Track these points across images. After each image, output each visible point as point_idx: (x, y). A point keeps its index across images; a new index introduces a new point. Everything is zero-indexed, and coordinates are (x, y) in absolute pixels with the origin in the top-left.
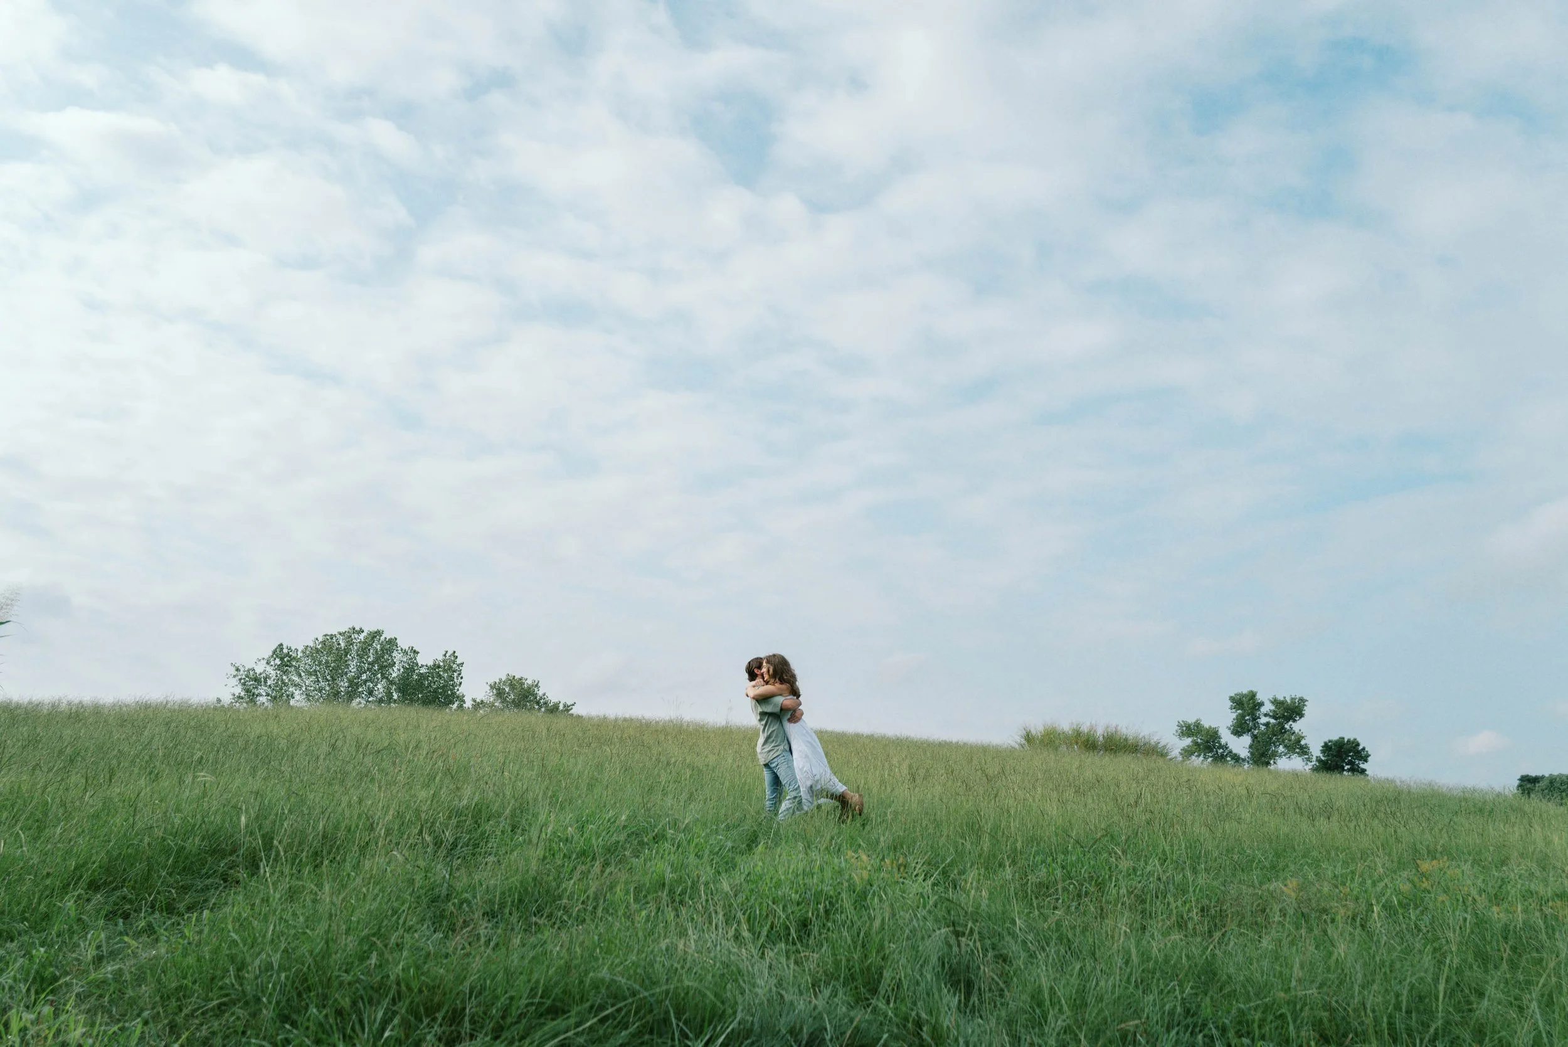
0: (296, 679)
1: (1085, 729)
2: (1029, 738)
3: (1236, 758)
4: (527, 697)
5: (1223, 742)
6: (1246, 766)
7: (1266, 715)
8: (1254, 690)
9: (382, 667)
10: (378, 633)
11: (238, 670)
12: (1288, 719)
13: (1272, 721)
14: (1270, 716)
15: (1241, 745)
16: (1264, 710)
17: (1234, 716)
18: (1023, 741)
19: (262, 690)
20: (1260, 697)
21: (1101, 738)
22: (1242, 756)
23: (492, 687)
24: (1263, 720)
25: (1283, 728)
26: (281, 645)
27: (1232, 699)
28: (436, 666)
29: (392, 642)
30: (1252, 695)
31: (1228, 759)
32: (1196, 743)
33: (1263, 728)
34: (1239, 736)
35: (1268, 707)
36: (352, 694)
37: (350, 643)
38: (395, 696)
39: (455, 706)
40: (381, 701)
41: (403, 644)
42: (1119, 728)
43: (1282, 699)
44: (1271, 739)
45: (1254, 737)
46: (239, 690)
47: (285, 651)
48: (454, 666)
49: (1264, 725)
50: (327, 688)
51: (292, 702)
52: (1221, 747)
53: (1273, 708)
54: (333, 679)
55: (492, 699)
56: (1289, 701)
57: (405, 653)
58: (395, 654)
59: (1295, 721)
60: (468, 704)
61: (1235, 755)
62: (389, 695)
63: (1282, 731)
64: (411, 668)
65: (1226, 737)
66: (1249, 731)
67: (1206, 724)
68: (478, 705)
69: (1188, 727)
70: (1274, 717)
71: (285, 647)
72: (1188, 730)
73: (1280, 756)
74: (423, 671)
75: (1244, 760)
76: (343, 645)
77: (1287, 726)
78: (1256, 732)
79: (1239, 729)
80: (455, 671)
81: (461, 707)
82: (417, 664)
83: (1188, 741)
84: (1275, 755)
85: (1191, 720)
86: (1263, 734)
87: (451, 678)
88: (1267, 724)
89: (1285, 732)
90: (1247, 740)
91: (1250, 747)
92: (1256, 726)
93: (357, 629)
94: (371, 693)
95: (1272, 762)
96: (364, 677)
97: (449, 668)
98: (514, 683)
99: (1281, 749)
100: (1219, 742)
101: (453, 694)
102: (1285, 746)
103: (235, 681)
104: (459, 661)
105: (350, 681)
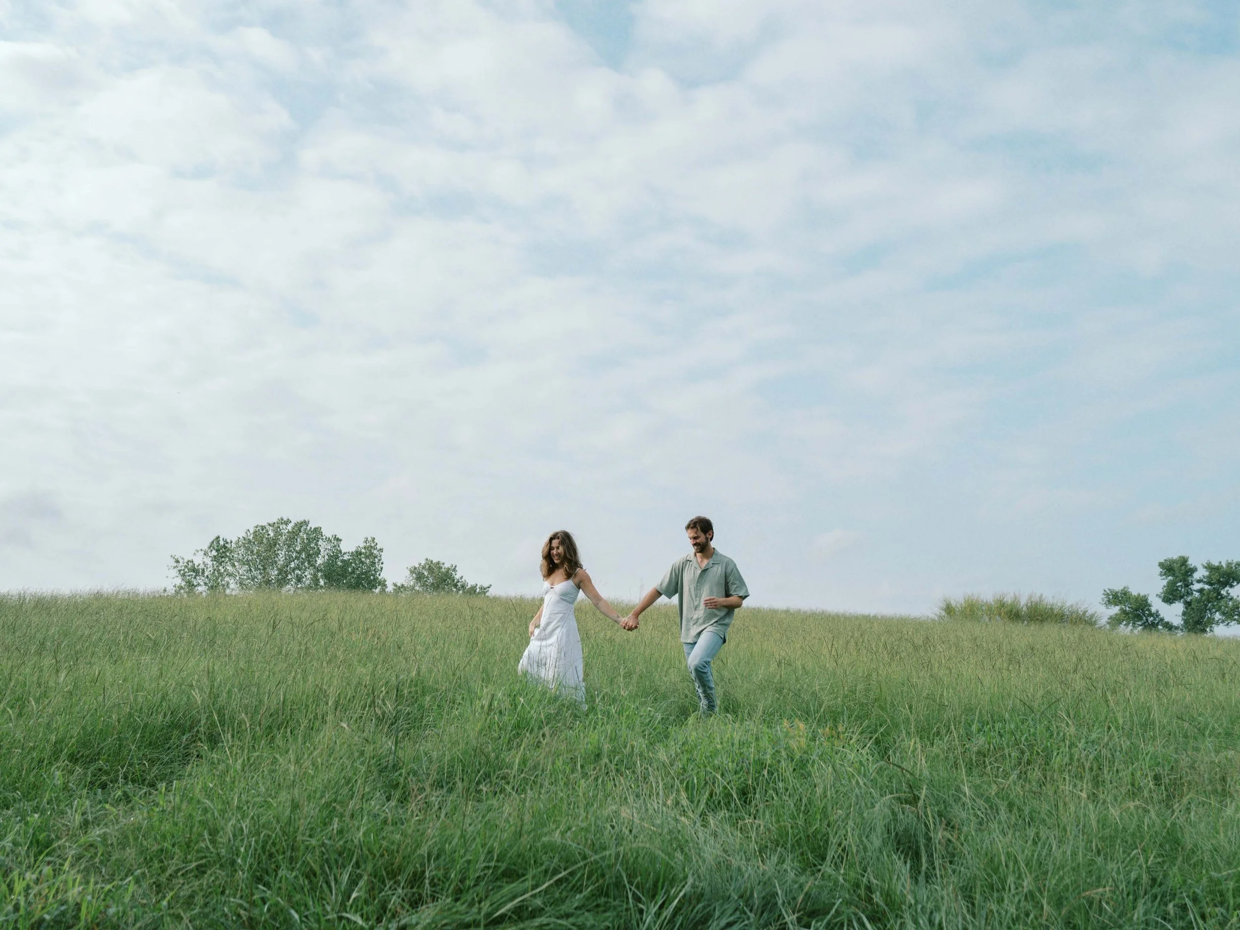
0: (230, 568)
1: (1008, 600)
2: (949, 609)
3: (1169, 627)
4: (445, 581)
5: (1153, 610)
6: (1180, 634)
7: (1199, 581)
8: (1185, 555)
9: (309, 556)
10: (306, 523)
11: (178, 562)
12: (1225, 584)
13: (1207, 587)
14: (1204, 582)
15: (1174, 613)
16: (1197, 576)
17: (1165, 582)
18: (943, 613)
19: (200, 580)
20: (1192, 563)
21: (1025, 609)
22: (1175, 624)
23: (412, 572)
24: (1197, 586)
25: (1219, 594)
26: (218, 537)
27: (1161, 565)
28: (358, 553)
29: (317, 530)
30: (1184, 561)
31: (1160, 627)
32: (1124, 612)
33: (1197, 595)
34: (1171, 603)
35: (1201, 573)
36: (282, 581)
37: (278, 533)
38: (322, 583)
39: (377, 591)
40: (309, 587)
41: (327, 533)
42: (1044, 596)
43: (1217, 564)
44: (1206, 606)
45: (1188, 604)
46: (179, 581)
47: (222, 543)
48: (375, 552)
49: (1198, 591)
50: (260, 577)
51: (228, 592)
52: (1151, 615)
53: (1207, 574)
54: (265, 569)
55: (412, 583)
56: (1224, 566)
57: (329, 540)
58: (320, 542)
59: (1232, 586)
60: (390, 588)
61: (1168, 623)
62: (316, 580)
63: (1219, 597)
64: (335, 555)
65: (1157, 605)
66: (1181, 597)
67: (1134, 591)
68: (399, 589)
69: (1115, 595)
70: (1210, 584)
71: (221, 539)
72: (1115, 598)
73: (1217, 623)
74: (346, 557)
75: (1177, 628)
76: (272, 534)
77: (1223, 592)
78: (1189, 599)
79: (1170, 597)
80: (376, 557)
81: (384, 590)
82: (341, 552)
83: (1115, 610)
84: (1211, 622)
85: (1118, 587)
86: (1198, 601)
87: (373, 563)
88: (1201, 591)
89: (1222, 598)
90: (1178, 607)
91: (1184, 614)
92: (1189, 593)
93: (285, 519)
94: (299, 579)
95: (1208, 629)
96: (292, 565)
97: (370, 554)
98: (433, 567)
99: (1218, 616)
100: (1149, 610)
101: (375, 579)
102: (1223, 614)
103: (175, 572)
104: (378, 547)
105: (280, 571)
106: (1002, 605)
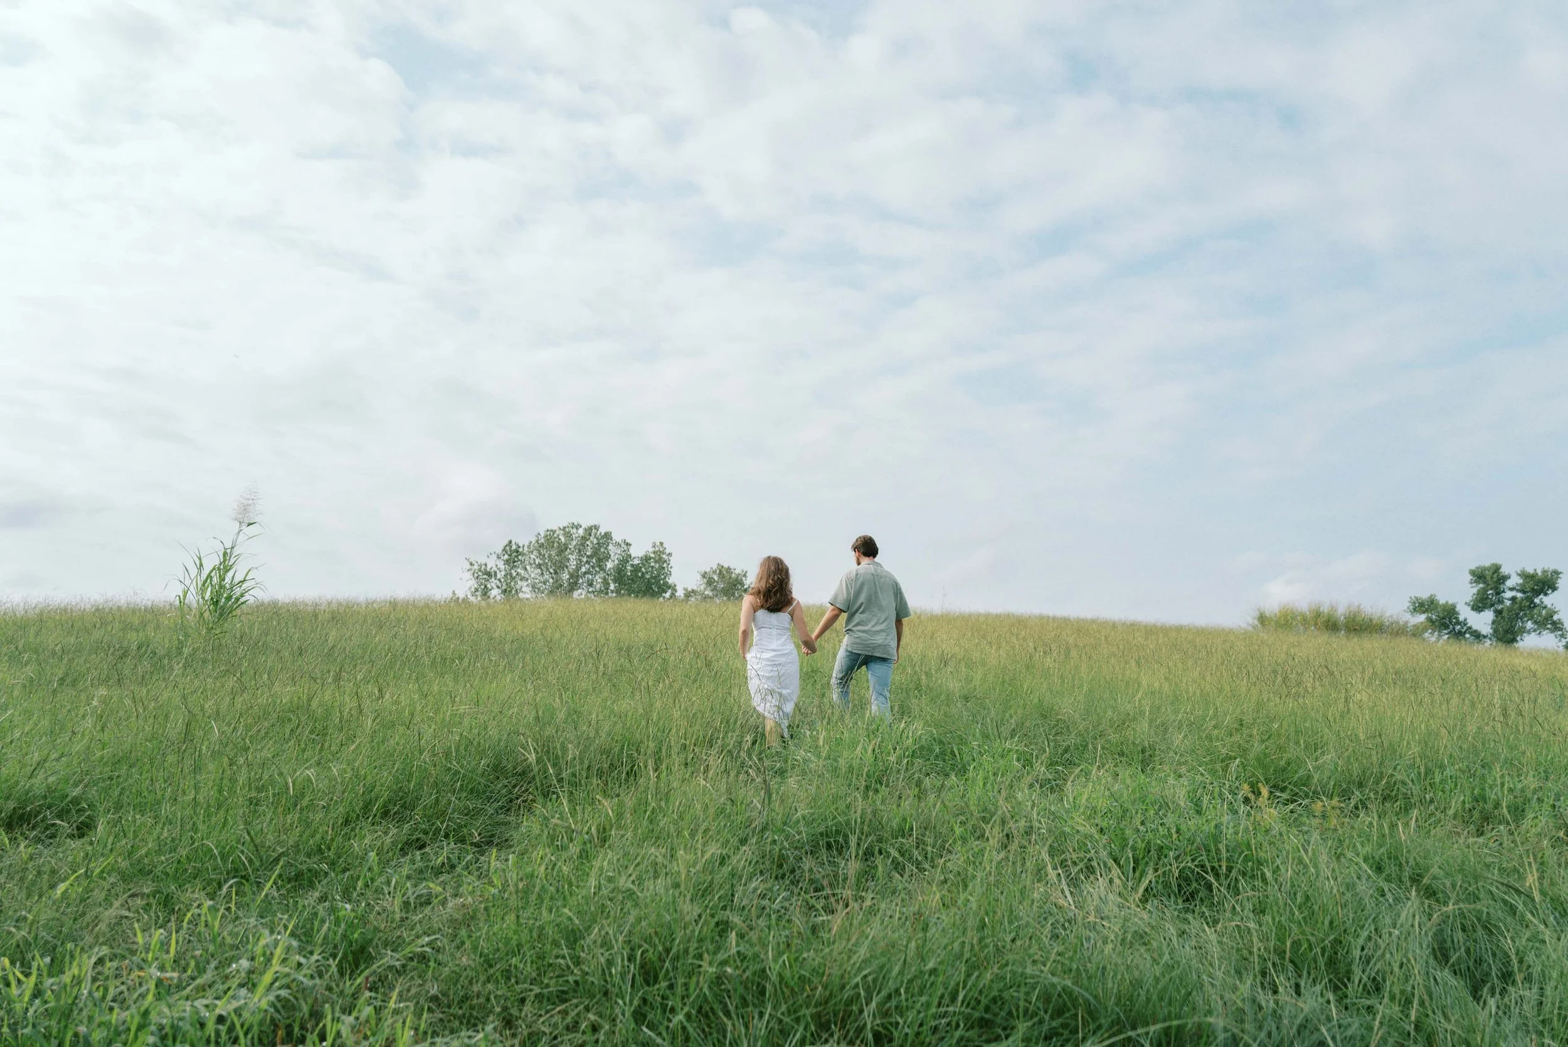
0: (522, 572)
1: (1325, 609)
2: (1262, 619)
3: (1478, 636)
4: (735, 585)
5: (1461, 618)
6: (1488, 642)
7: (1511, 589)
8: (1499, 562)
9: (600, 560)
10: (596, 528)
11: (471, 564)
12: (1538, 593)
13: (1519, 595)
14: (1517, 590)
15: (1483, 621)
16: (1509, 583)
17: (1475, 590)
18: (1256, 622)
19: (493, 583)
20: (1504, 570)
21: (1342, 618)
22: (1484, 632)
23: (704, 576)
24: (1509, 594)
25: (1532, 602)
26: (510, 542)
27: (1473, 573)
28: (648, 558)
29: (608, 536)
30: (1496, 569)
31: (1467, 636)
32: (1430, 620)
33: (1508, 603)
34: (1480, 611)
35: (1514, 581)
36: (573, 586)
37: (568, 535)
38: (612, 587)
39: (668, 595)
40: (601, 591)
41: (617, 537)
42: (1362, 607)
43: (1532, 572)
44: (1517, 614)
45: (1498, 613)
46: (473, 584)
47: (514, 547)
48: (664, 556)
49: (1509, 600)
50: (551, 580)
51: (521, 595)
52: (1458, 623)
53: (1521, 581)
54: (556, 573)
55: (702, 588)
56: (1540, 574)
57: (619, 545)
58: (610, 547)
59: (1546, 594)
60: (680, 593)
61: (1476, 631)
62: (606, 583)
63: (1532, 606)
64: (626, 559)
65: (1465, 613)
66: (1492, 605)
67: (1442, 600)
68: (689, 594)
69: (1422, 605)
70: (1524, 592)
71: (513, 543)
72: (1421, 606)
73: (1529, 632)
74: (636, 562)
75: (1485, 637)
76: (563, 540)
77: (1537, 601)
78: (1500, 607)
79: (1479, 605)
80: (665, 561)
81: (673, 595)
82: (630, 556)
83: (1422, 618)
84: (1523, 630)
85: (1424, 595)
86: (1510, 610)
87: (663, 568)
88: (1513, 599)
89: (1535, 606)
90: (1488, 616)
91: (1493, 623)
92: (1501, 602)
93: (576, 524)
94: (591, 585)
95: (1518, 638)
96: (583, 569)
97: (659, 559)
98: (723, 572)
99: (1529, 625)
100: (1457, 618)
101: (666, 584)
102: (1536, 622)
103: (469, 575)
104: (667, 551)
105: (571, 576)
106: (1318, 614)
